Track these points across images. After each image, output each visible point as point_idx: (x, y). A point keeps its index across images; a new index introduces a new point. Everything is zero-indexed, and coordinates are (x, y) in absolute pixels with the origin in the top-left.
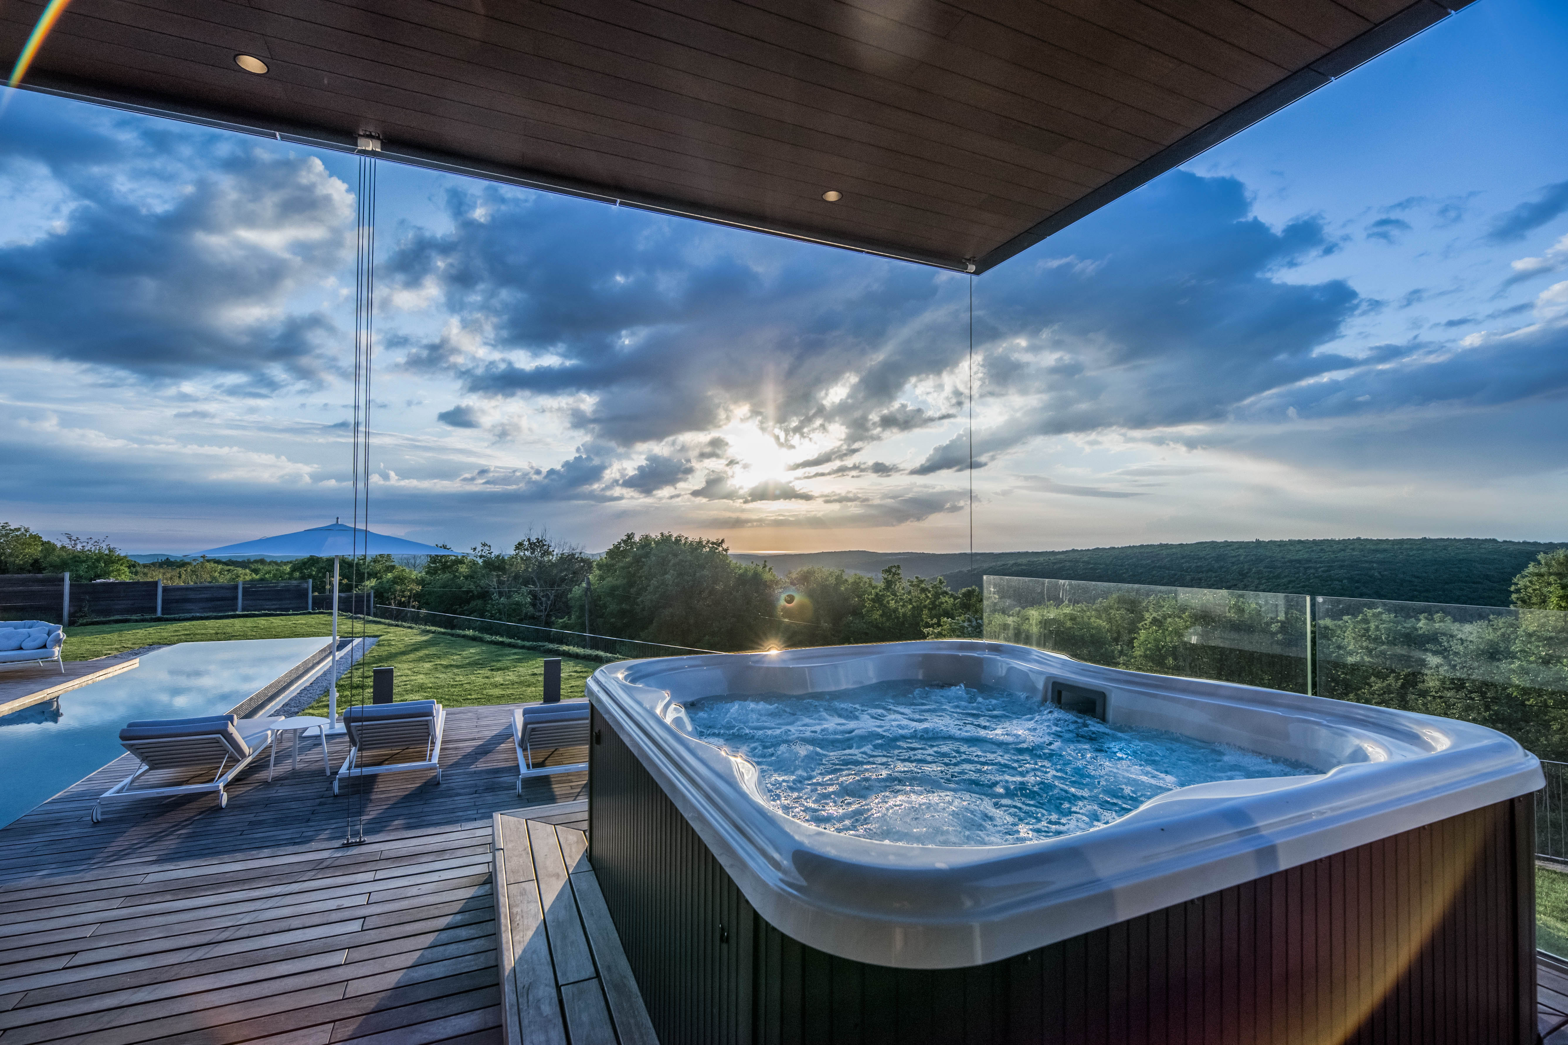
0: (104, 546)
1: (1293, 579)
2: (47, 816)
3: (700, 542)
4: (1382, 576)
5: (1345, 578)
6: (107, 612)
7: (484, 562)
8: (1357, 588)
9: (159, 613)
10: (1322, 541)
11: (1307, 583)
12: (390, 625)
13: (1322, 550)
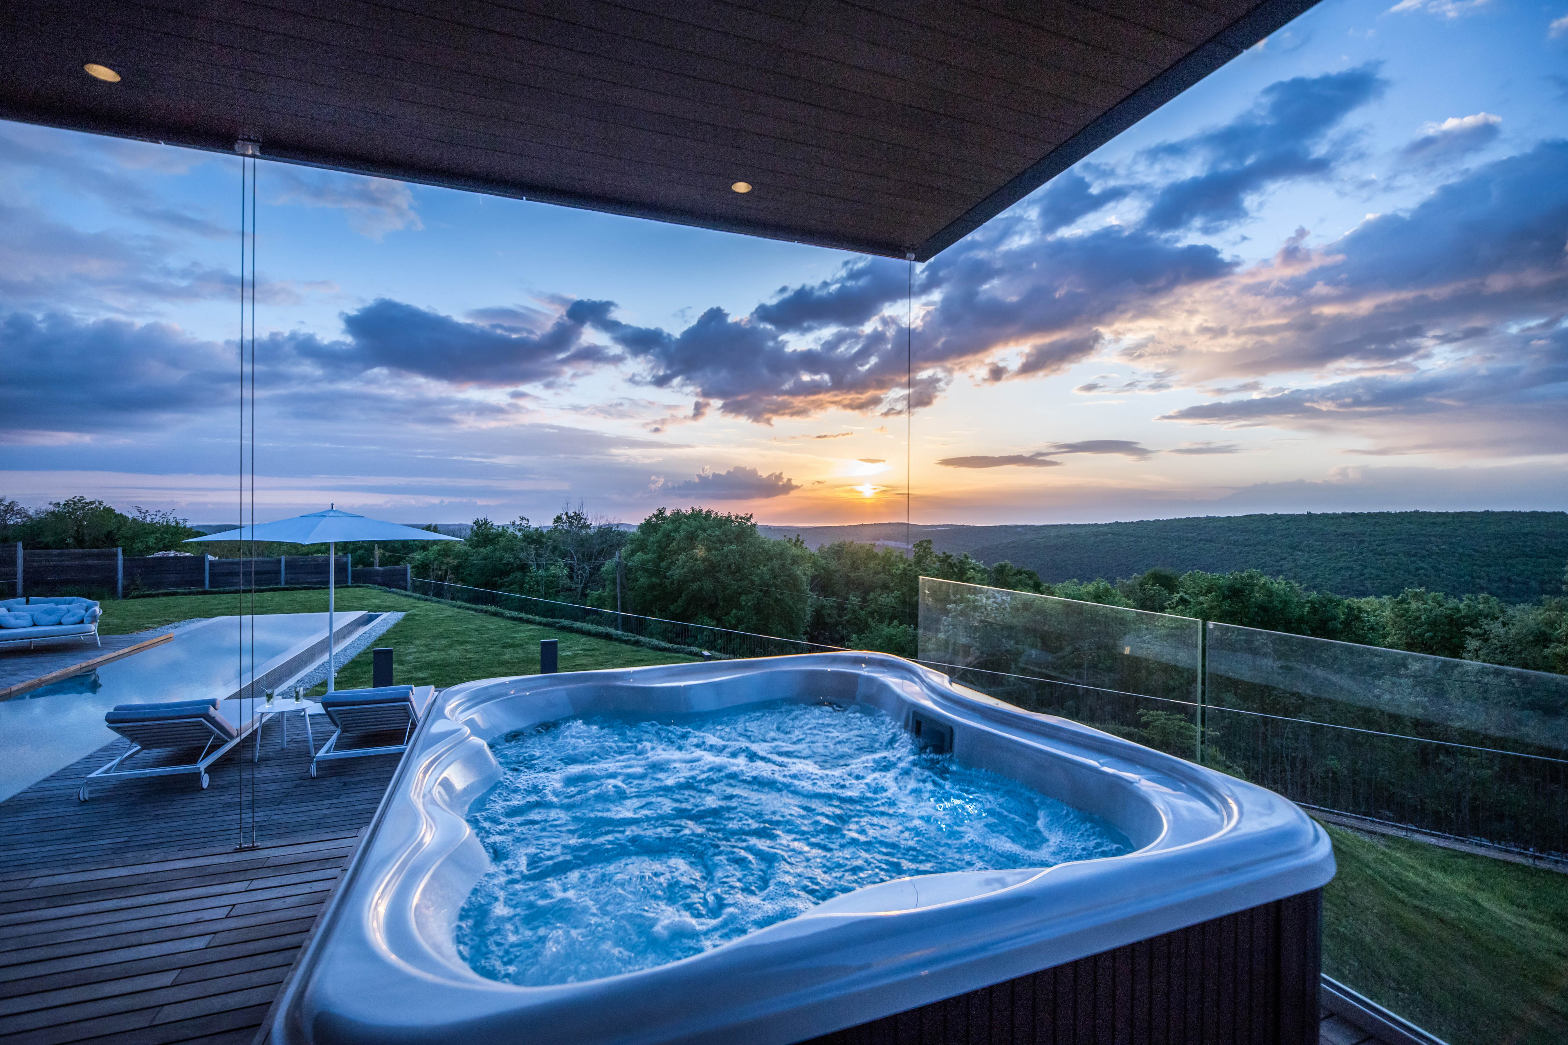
0: (171, 518)
1: (1345, 552)
2: (42, 793)
3: (729, 517)
4: (1441, 550)
5: (1401, 552)
6: (157, 585)
7: (524, 535)
8: (1413, 562)
9: (207, 586)
10: (1376, 514)
11: (1360, 557)
12: (419, 599)
13: (1376, 523)
